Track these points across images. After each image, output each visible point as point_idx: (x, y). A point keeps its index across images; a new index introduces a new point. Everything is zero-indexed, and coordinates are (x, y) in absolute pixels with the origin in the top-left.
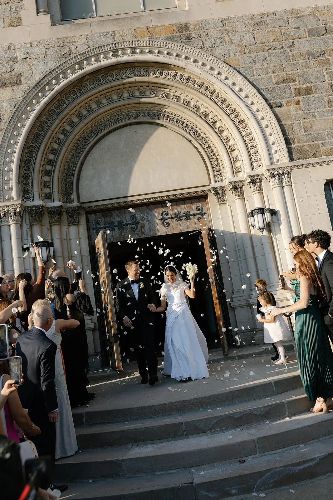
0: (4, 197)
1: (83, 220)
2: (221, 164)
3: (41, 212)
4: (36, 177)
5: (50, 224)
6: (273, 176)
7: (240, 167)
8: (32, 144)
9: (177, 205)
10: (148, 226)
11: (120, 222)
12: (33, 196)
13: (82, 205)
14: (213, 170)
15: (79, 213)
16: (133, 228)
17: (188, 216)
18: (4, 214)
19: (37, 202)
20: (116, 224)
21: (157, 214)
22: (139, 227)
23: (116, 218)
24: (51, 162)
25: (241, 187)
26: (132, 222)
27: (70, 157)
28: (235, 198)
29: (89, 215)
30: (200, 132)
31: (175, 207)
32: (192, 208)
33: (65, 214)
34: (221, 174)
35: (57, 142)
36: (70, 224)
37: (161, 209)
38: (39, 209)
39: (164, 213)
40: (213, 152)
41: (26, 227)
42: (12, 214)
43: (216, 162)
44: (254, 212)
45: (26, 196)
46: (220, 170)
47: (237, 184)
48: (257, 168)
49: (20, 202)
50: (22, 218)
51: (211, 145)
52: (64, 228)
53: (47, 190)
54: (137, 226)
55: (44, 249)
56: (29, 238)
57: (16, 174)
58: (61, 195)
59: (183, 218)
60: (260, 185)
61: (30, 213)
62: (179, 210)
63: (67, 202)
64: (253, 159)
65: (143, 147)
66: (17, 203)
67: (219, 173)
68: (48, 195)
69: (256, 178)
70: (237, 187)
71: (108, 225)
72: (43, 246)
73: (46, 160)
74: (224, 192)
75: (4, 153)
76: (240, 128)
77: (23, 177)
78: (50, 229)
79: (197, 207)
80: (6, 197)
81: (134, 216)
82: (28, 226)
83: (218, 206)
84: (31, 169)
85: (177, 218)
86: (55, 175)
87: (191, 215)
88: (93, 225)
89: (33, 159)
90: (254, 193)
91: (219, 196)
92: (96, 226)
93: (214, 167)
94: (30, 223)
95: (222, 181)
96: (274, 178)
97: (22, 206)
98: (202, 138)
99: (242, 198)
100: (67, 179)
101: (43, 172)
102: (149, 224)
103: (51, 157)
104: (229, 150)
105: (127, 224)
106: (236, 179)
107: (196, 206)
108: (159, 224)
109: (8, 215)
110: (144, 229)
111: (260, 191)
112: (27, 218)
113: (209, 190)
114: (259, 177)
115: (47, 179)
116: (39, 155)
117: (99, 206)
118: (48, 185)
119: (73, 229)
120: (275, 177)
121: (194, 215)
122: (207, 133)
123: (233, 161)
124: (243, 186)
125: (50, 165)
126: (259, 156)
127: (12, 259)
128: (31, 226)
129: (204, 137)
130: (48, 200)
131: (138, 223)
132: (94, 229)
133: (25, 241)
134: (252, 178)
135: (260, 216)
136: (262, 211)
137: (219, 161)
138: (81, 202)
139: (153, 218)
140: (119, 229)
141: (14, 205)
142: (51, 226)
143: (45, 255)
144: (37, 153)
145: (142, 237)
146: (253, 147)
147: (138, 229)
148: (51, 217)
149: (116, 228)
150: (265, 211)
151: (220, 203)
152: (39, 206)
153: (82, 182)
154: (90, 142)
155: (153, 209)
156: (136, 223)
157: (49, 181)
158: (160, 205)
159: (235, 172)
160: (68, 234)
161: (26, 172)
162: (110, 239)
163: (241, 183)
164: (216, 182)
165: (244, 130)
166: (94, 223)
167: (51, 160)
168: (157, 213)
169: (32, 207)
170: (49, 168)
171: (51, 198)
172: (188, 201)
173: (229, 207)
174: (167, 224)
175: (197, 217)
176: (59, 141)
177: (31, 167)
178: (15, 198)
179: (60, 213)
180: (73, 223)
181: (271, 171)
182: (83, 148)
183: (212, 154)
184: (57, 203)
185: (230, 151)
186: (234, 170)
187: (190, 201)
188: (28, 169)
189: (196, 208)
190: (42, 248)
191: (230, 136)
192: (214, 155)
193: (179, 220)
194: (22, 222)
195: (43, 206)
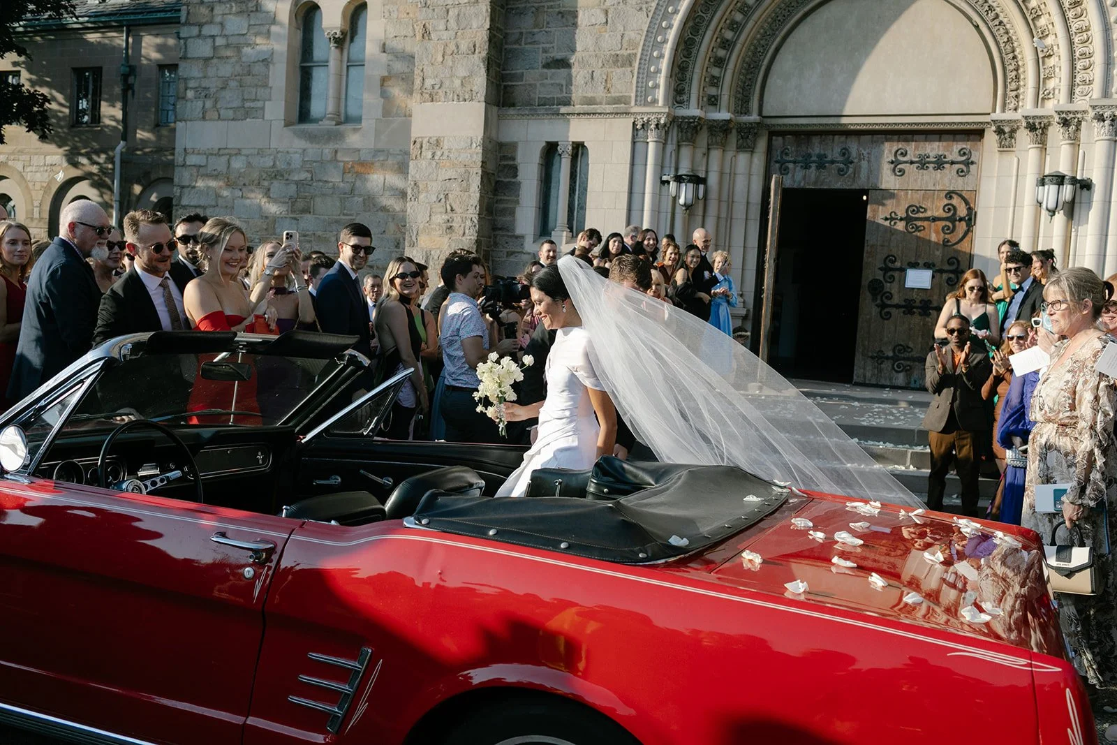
0: (646, 99)
1: (762, 144)
2: (1022, 77)
3: (696, 127)
4: (697, 70)
5: (708, 145)
6: (1101, 118)
7: (1054, 89)
8: (700, 13)
9: (926, 141)
10: (866, 170)
11: (821, 157)
12: (688, 101)
13: (765, 120)
14: (1005, 86)
15: (756, 134)
16: (840, 170)
17: (940, 164)
18: (643, 125)
19: (693, 111)
20: (814, 158)
21: (886, 151)
22: (851, 170)
23: (816, 148)
24: (726, 45)
25: (1045, 128)
26: (841, 159)
27: (759, 36)
28: (1029, 146)
29: (774, 138)
30: (998, 10)
31: (922, 143)
32: (952, 150)
33: (734, 131)
34: (1017, 96)
35: (741, 10)
36: (740, 148)
37: (895, 143)
38: (694, 122)
39: (899, 152)
40: (1013, 52)
41: (671, 148)
42: (653, 126)
43: (1014, 73)
44: (1047, 180)
45: (678, 98)
46: (1017, 89)
47: (1037, 121)
48: (1079, 98)
49: (667, 110)
50: (667, 133)
51: (1014, 38)
52: (730, 154)
53: (713, 91)
54: (848, 168)
55: (691, 186)
56: (673, 165)
57: (669, 63)
58: (732, 100)
59: (931, 166)
60: (1078, 129)
61: (679, 126)
62: (928, 151)
63: (741, 113)
64: (1078, 80)
65: (886, 28)
66: (663, 111)
67: (1014, 93)
68: (713, 99)
69: (1071, 116)
70: (1038, 128)
71: (801, 159)
72: (689, 182)
73: (719, 40)
74: (1013, 131)
75: (656, 26)
76: (1070, 15)
77: (679, 67)
78: (707, 155)
79: (962, 149)
80: (649, 99)
81: (847, 150)
82: (675, 147)
83: (997, 155)
84: (693, 54)
85: (921, 164)
86: (728, 67)
87: (947, 163)
88: (777, 154)
89: (697, 39)
90: (1064, 142)
91: (1003, 137)
92: (782, 157)
93: (1009, 81)
94: (678, 142)
95: (1016, 109)
96: (1102, 123)
97: (668, 115)
98: (1001, 23)
99: (1042, 148)
100: (747, 74)
101: (712, 60)
102: (870, 167)
103: (729, 35)
104: (1041, 55)
105: (833, 162)
106: (1039, 112)
107: (960, 147)
108: (886, 169)
109: (648, 127)
110: (859, 176)
111: (1075, 141)
112: (674, 133)
113: (988, 123)
114: (1079, 116)
115: (716, 71)
116: (709, 33)
117: (792, 125)
118: (715, 81)
119: (743, 158)
120: (1104, 121)
121: (953, 163)
122: (1010, 15)
123: (1042, 77)
124: (1048, 125)
125: (724, 48)
126: (1092, 75)
127: (644, 193)
128: (679, 146)
129: (1005, 21)
130: (711, 108)
131: (852, 162)
132: (777, 162)
133: (666, 170)
134: (1064, 115)
135: (1053, 188)
136: (1060, 180)
137: (1021, 70)
138: (764, 114)
139: (879, 158)
140: (818, 168)
141: (658, 113)
142: (709, 149)
143: (690, 196)
144: (706, 29)
145: (853, 187)
146: (1084, 57)
147: (850, 172)
148: (712, 134)
149: (813, 165)
150: (1066, 181)
151: (1002, 149)
152: (694, 117)
153: (773, 81)
154: (798, 12)
155: (883, 143)
156: (849, 162)
157: (718, 75)
158: (896, 137)
159: (1041, 97)
160: (733, 166)
161: (684, 59)
162: (800, 182)
163: (1046, 121)
164: (1003, 111)
165: (1075, 20)
166: (779, 153)
167: (728, 41)
168: (889, 149)
169: (683, 118)
170: (721, 53)
171: (716, 105)
172: (947, 136)
173: (1016, 159)
174: (900, 171)
175: (957, 166)
176: (746, 9)
177: (694, 51)
178: (661, 103)
179: (725, 130)
180: (744, 147)
181: (1098, 110)
182: (783, 22)
183: (1011, 56)
184: (724, 115)
185: (1041, 57)
186: (1041, 92)
187: (951, 136)
188: (688, 55)
189: (960, 151)
190: (688, 184)
191: (1050, 27)
192: (1014, 57)
193: (922, 168)
194: (666, 140)
195: (700, 118)
